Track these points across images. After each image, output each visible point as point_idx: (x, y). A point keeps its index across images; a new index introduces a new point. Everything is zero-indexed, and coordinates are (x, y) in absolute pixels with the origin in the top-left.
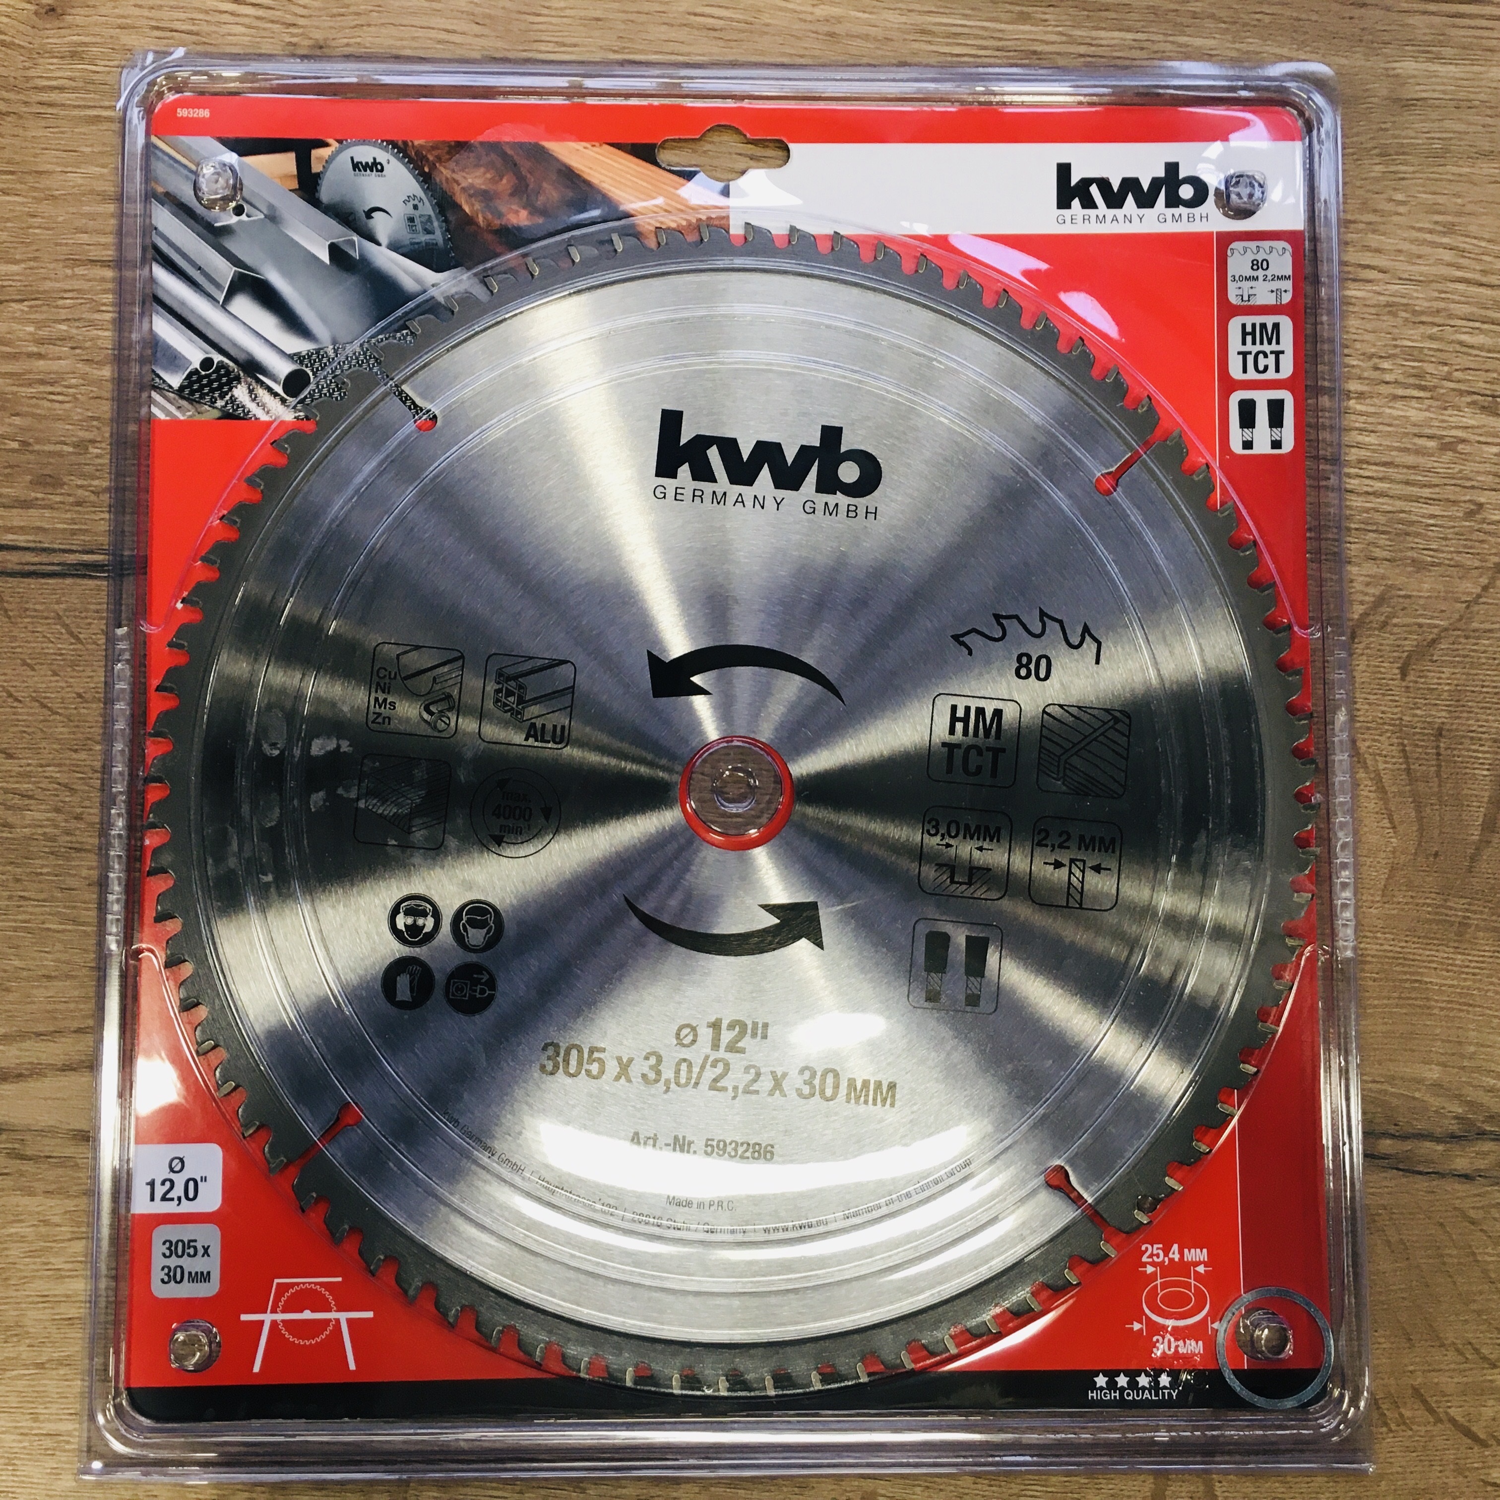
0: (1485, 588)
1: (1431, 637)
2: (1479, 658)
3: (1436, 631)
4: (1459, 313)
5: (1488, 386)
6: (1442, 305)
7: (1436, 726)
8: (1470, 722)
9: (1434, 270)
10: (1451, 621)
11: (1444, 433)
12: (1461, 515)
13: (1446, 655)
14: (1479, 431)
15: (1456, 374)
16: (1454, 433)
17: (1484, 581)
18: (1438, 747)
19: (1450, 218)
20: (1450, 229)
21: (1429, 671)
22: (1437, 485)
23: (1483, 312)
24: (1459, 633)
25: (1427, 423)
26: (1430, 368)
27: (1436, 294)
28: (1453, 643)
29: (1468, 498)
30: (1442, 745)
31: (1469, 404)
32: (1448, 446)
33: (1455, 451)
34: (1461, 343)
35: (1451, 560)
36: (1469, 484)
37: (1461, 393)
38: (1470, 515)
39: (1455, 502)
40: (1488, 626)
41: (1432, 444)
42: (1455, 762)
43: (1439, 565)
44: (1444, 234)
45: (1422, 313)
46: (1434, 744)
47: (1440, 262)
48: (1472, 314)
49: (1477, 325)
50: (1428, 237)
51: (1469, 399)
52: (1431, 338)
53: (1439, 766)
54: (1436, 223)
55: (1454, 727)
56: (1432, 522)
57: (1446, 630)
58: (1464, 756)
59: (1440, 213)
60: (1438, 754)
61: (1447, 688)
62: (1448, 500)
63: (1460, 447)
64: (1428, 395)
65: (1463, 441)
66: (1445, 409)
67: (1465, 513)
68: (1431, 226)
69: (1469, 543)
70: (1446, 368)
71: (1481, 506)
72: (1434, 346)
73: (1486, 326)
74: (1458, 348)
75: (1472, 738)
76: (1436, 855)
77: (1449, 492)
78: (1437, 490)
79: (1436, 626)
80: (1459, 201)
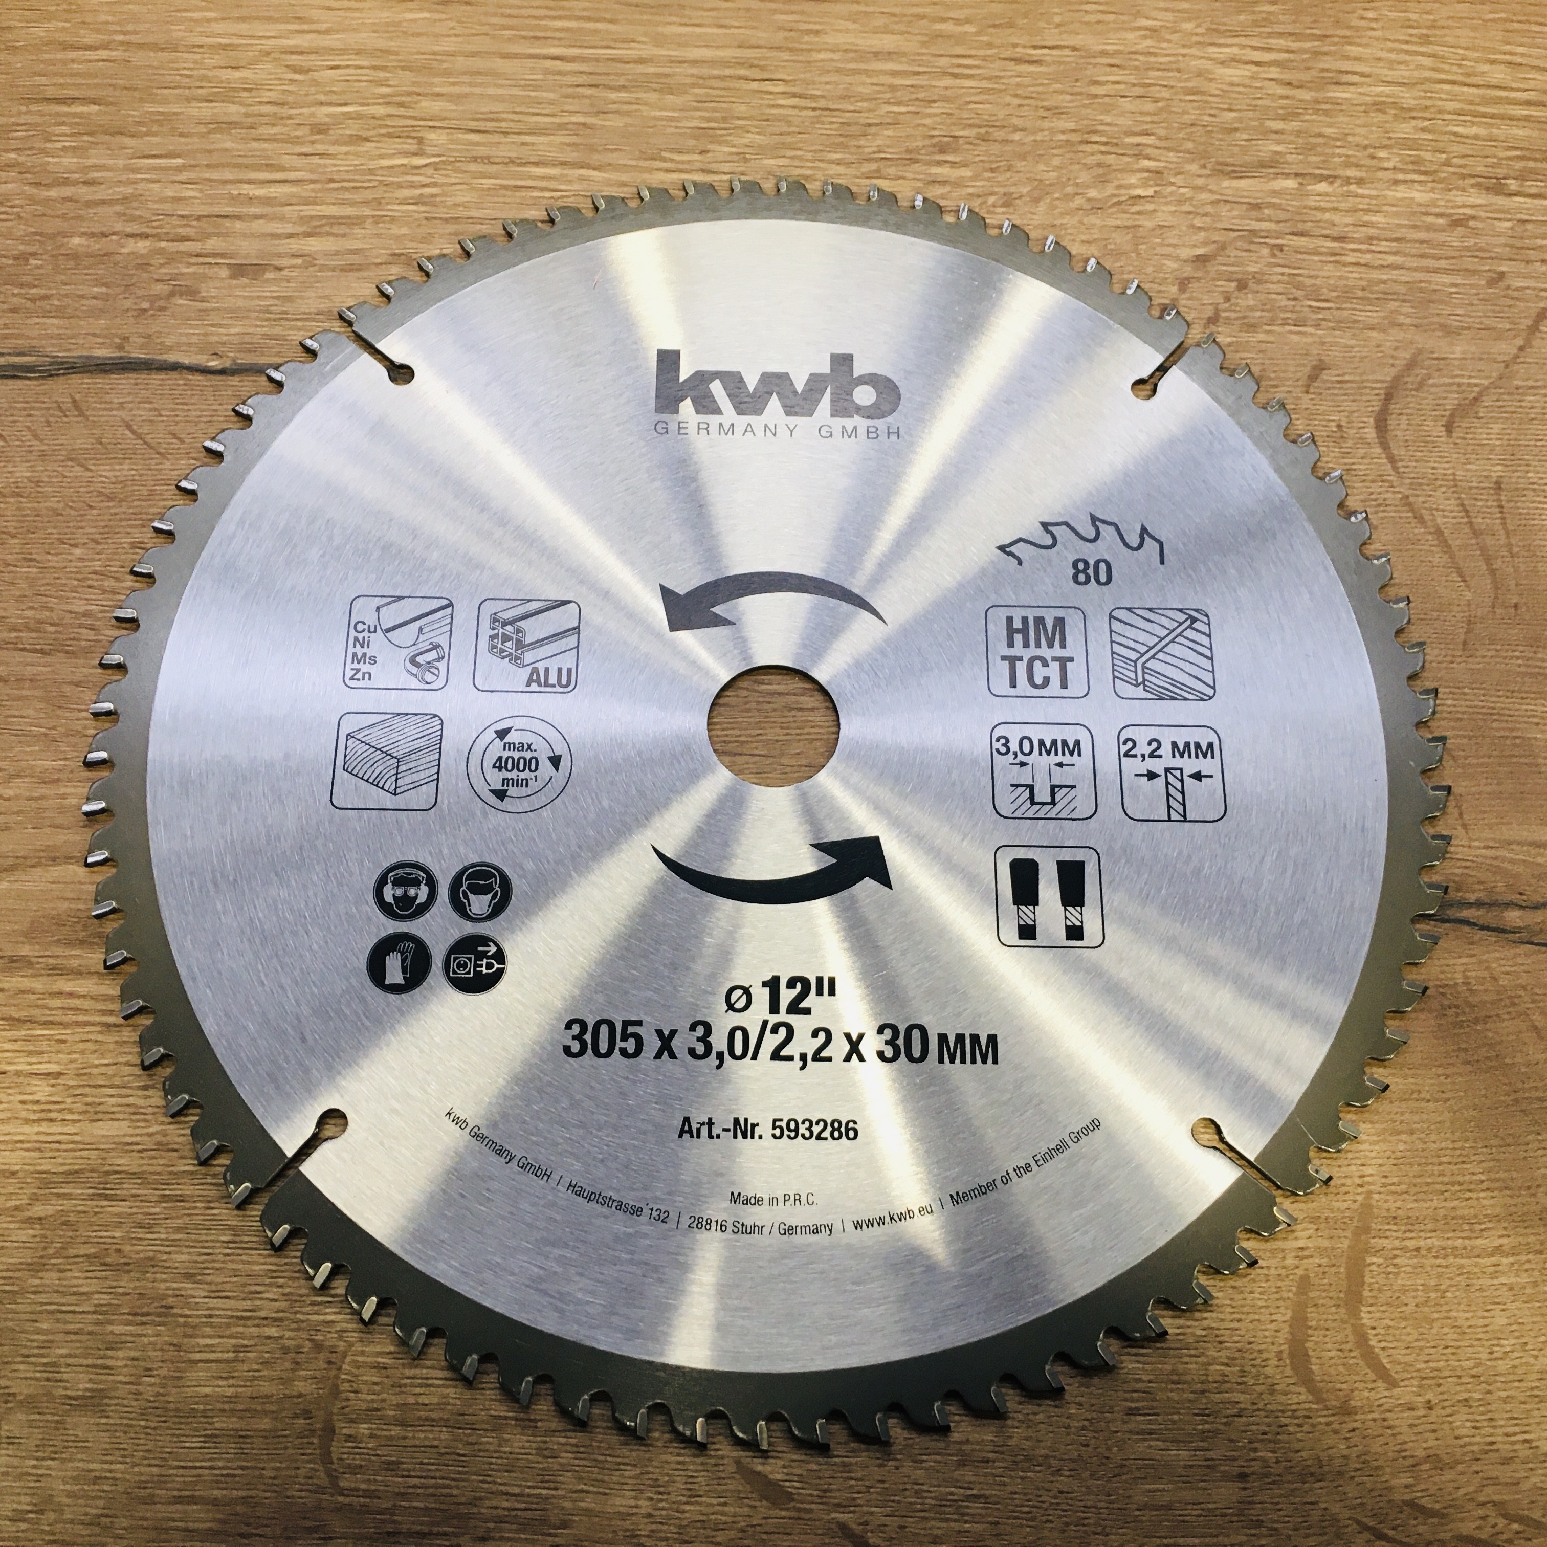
0: (1521, 349)
1: (1474, 395)
2: (1528, 414)
3: (1477, 389)
4: (1448, 109)
5: (1490, 169)
6: (1428, 103)
7: (1494, 479)
8: (1530, 475)
9: (1416, 74)
10: (1491, 380)
11: (1452, 211)
12: (1483, 283)
13: (1493, 412)
14: (1488, 208)
15: (1455, 160)
16: (1461, 211)
17: (1520, 342)
18: (1499, 500)
19: (1424, 31)
20: (1425, 40)
21: (1476, 427)
22: (1454, 258)
23: (1472, 108)
24: (1502, 391)
25: (1433, 203)
26: (1428, 156)
27: (1422, 94)
28: (1498, 400)
29: (1487, 268)
30: (1503, 498)
31: (1472, 186)
32: (1458, 223)
33: (1467, 227)
34: (1456, 134)
35: (1481, 323)
36: (1487, 255)
37: (1463, 177)
38: (1491, 283)
39: (1474, 272)
40: (1531, 383)
41: (1441, 221)
42: (1520, 514)
43: (1469, 328)
44: (1421, 44)
45: (1410, 110)
46: (1495, 497)
47: (1420, 67)
48: (1462, 109)
49: (1468, 118)
50: (1405, 47)
51: (1473, 181)
52: (1423, 130)
53: (1503, 518)
54: (1411, 35)
55: (1514, 480)
56: (1453, 290)
57: (1487, 388)
58: (1529, 508)
59: (1413, 27)
60: (1501, 507)
61: (1498, 443)
62: (1467, 270)
63: (1471, 223)
64: (1430, 179)
65: (1473, 218)
66: (1450, 190)
67: (1488, 282)
68: (1408, 38)
69: (1498, 308)
70: (1444, 156)
71: (1502, 275)
72: (1430, 137)
73: (1477, 119)
74: (1453, 138)
75: (1534, 490)
76: (1516, 606)
77: (1469, 263)
78: (1454, 261)
79: (1476, 385)
80: (1431, 17)
